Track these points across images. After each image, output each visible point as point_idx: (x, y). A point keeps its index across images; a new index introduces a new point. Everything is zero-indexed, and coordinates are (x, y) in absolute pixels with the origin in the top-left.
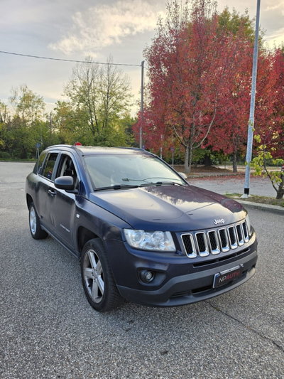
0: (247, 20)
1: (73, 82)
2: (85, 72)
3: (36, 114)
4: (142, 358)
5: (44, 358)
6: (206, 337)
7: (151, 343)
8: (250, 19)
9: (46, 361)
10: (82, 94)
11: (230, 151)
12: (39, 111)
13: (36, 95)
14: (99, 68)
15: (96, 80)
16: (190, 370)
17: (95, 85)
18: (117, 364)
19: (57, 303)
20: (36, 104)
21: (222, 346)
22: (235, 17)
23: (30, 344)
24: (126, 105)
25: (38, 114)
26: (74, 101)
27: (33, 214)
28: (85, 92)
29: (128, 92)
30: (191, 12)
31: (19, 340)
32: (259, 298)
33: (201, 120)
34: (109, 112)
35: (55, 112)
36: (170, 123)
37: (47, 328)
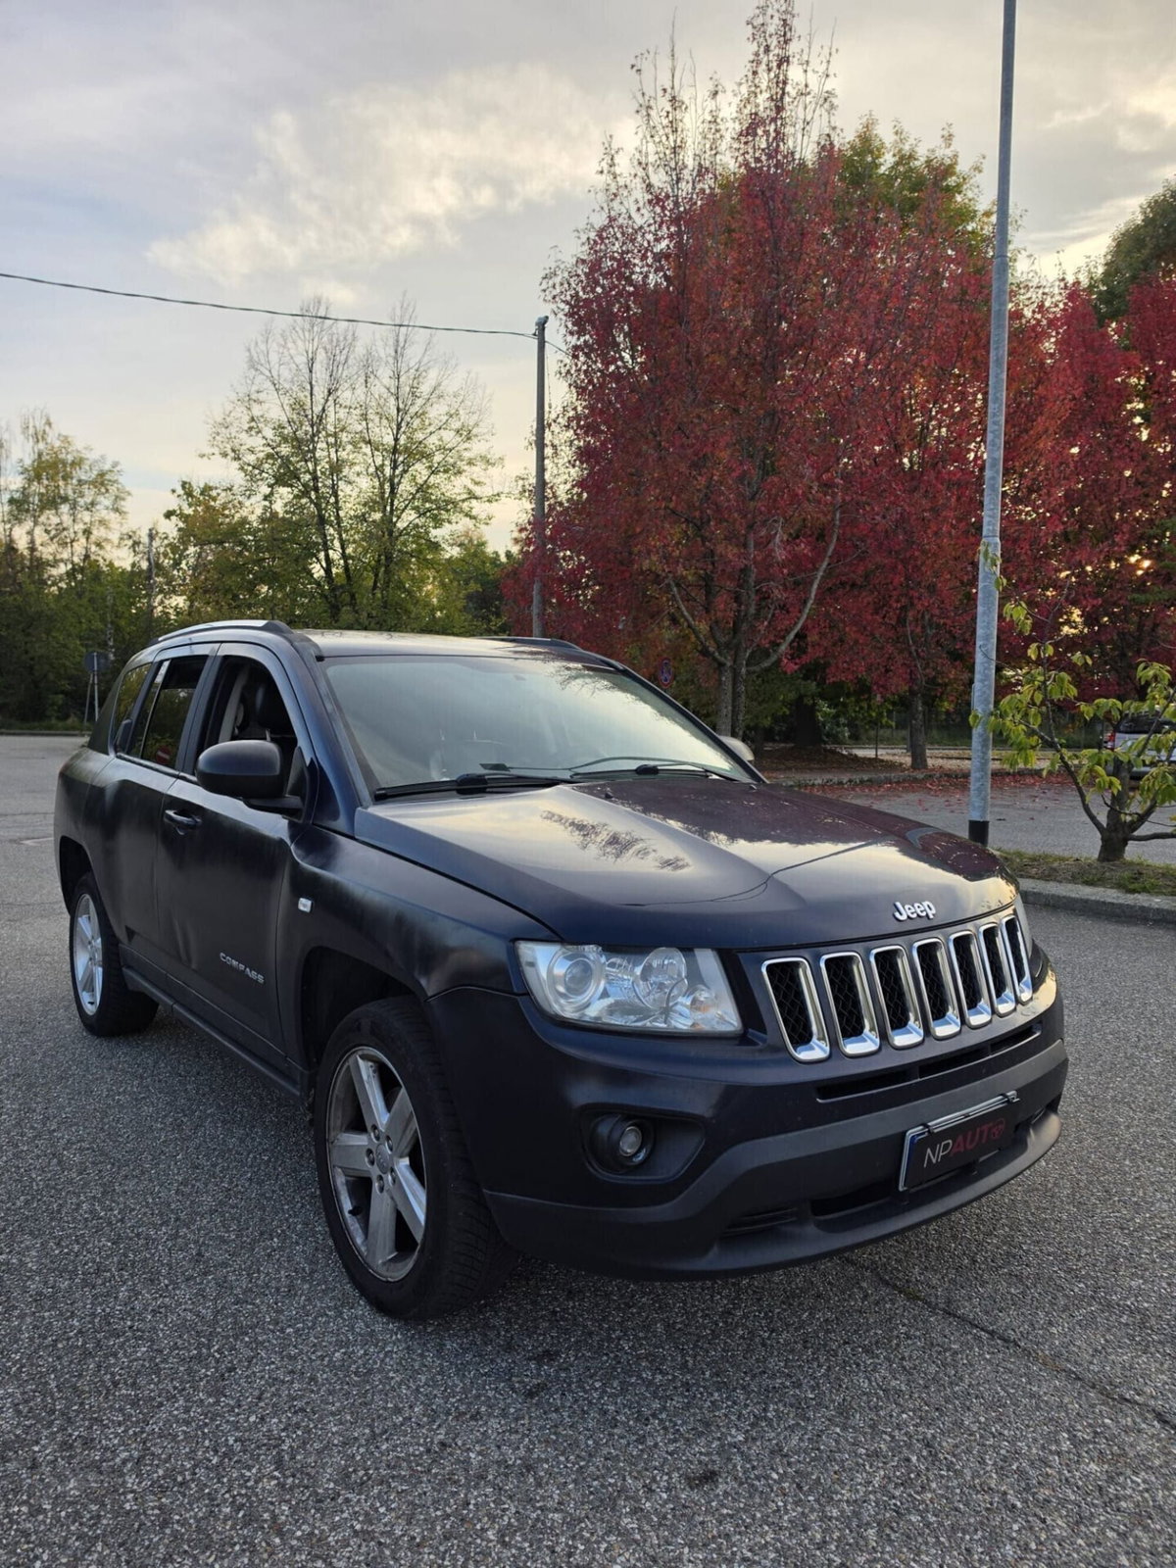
0: (948, 170)
1: (250, 400)
2: (302, 360)
3: (87, 532)
4: (607, 1503)
5: (165, 1524)
6: (877, 1408)
7: (641, 1440)
8: (962, 167)
9: (175, 1535)
10: (285, 450)
11: (899, 685)
12: (102, 522)
13: (92, 456)
14: (360, 350)
15: (345, 395)
16: (822, 1545)
17: (342, 414)
18: (501, 1534)
19: (211, 1291)
20: (89, 495)
21: (948, 1443)
22: (905, 159)
23: (96, 1467)
24: (472, 496)
25: (98, 533)
26: (252, 479)
27: (88, 925)
28: (297, 443)
29: (477, 448)
30: (731, 128)
31: (44, 1450)
32: (1077, 1241)
33: (780, 554)
34: (401, 525)
35: (171, 529)
36: (658, 568)
37: (172, 1398)
